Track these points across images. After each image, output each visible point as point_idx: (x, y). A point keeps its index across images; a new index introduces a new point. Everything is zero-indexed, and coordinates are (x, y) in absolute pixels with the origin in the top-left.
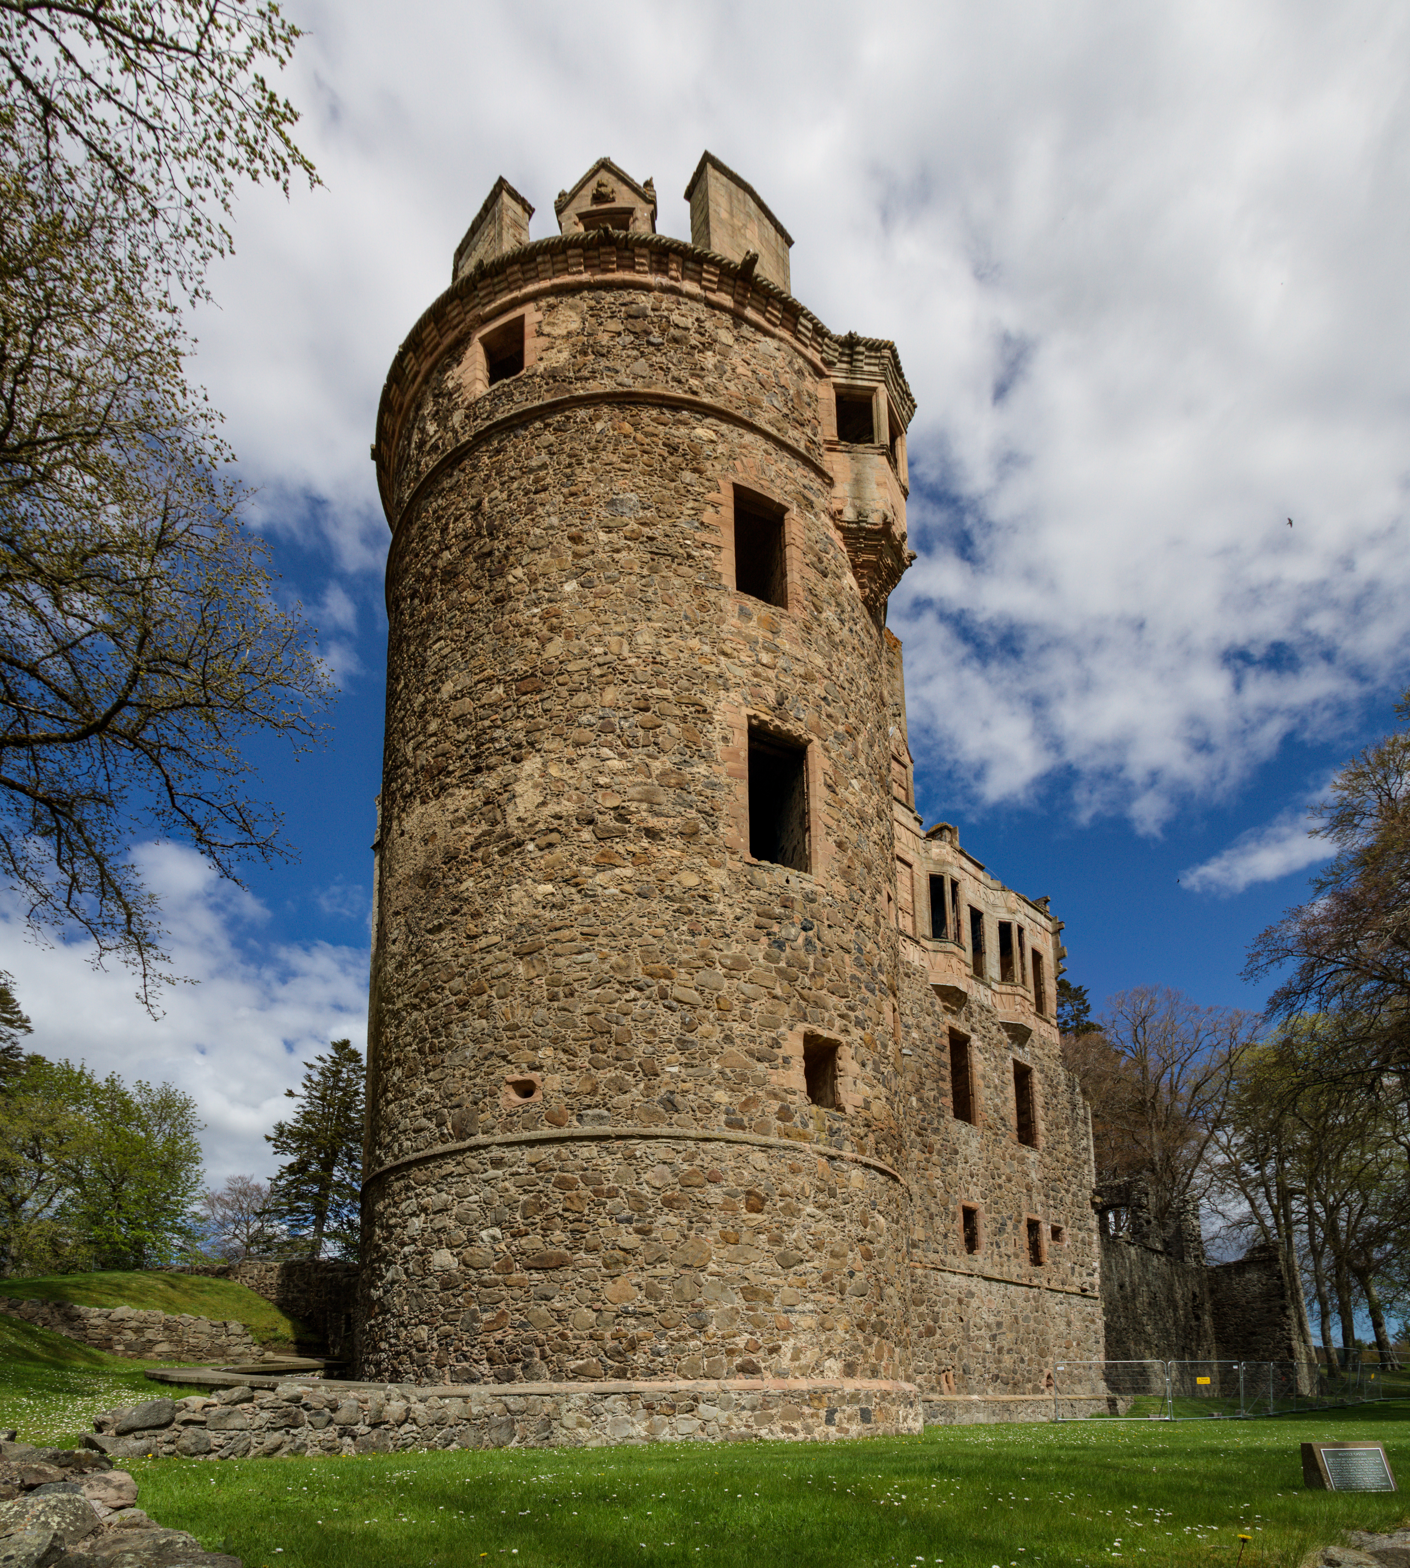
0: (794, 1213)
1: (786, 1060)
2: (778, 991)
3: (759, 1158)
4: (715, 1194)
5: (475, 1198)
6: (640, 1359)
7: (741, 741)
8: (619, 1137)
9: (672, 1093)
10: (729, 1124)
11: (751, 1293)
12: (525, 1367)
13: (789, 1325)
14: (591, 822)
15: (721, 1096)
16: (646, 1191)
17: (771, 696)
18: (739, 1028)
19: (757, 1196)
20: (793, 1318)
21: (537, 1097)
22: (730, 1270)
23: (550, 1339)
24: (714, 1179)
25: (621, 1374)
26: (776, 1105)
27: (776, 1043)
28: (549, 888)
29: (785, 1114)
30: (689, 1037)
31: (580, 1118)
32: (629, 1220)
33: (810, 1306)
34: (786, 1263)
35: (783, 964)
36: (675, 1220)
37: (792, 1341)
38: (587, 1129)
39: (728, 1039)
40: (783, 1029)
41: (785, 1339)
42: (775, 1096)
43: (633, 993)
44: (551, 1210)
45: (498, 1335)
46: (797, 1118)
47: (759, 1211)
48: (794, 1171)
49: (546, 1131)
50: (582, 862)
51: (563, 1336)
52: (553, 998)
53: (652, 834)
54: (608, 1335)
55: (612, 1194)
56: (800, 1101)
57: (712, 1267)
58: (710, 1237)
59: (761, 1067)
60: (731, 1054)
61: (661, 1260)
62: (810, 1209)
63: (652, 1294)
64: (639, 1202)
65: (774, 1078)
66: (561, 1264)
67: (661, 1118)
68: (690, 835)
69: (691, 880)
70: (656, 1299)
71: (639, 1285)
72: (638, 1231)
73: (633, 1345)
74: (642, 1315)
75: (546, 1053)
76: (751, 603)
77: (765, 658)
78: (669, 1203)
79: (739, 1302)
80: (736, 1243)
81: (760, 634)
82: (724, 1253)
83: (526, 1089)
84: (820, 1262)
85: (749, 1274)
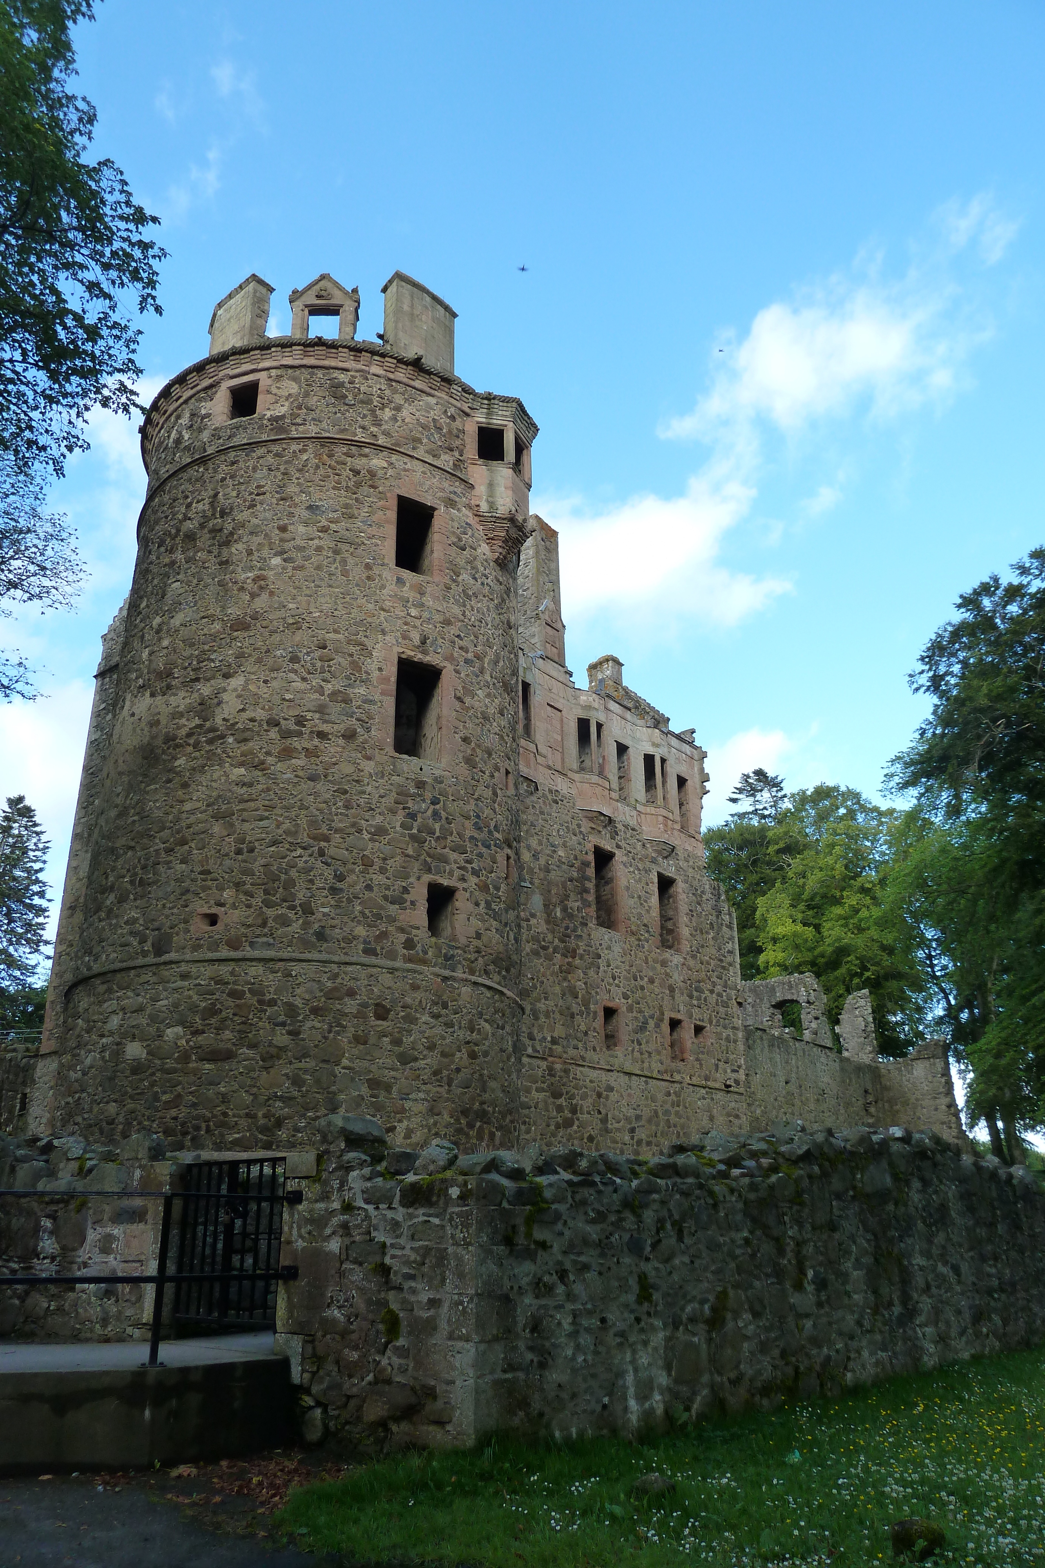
0: (413, 1020)
1: (413, 903)
2: (410, 851)
3: (386, 979)
4: (351, 1005)
5: (165, 1002)
6: (283, 1134)
7: (392, 671)
8: (281, 960)
9: (323, 927)
10: (367, 951)
11: (374, 1084)
12: (193, 1139)
13: (403, 1110)
14: (277, 724)
15: (361, 931)
16: (298, 1002)
17: (416, 638)
18: (378, 879)
19: (384, 1007)
20: (407, 1105)
21: (220, 926)
22: (358, 1064)
23: (214, 1116)
24: (351, 993)
25: (268, 1146)
26: (402, 937)
27: (405, 890)
28: (242, 771)
29: (409, 944)
30: (339, 885)
31: (252, 944)
32: (283, 1024)
33: (422, 1095)
34: (405, 1059)
35: (415, 831)
36: (318, 1025)
37: (405, 1123)
38: (257, 954)
39: (369, 888)
40: (412, 880)
41: (400, 1121)
42: (402, 930)
43: (299, 851)
44: (224, 1015)
45: (173, 1112)
46: (419, 947)
47: (384, 1019)
48: (415, 987)
49: (224, 952)
50: (268, 753)
51: (225, 1114)
52: (239, 852)
53: (322, 735)
54: (260, 1114)
55: (272, 1003)
56: (422, 934)
57: (345, 1062)
58: (344, 1040)
59: (393, 909)
60: (370, 899)
61: (306, 1055)
62: (425, 1018)
63: (297, 1082)
64: (291, 1010)
65: (401, 917)
66: (229, 1056)
67: (314, 946)
68: (350, 736)
69: (348, 769)
70: (300, 1087)
71: (286, 1075)
72: (289, 1033)
73: (279, 1123)
74: (287, 1100)
75: (228, 894)
76: (406, 574)
77: (414, 612)
78: (315, 1011)
79: (365, 1090)
80: (365, 1043)
81: (412, 595)
82: (355, 1051)
83: (213, 920)
84: (430, 1061)
85: (374, 1068)
